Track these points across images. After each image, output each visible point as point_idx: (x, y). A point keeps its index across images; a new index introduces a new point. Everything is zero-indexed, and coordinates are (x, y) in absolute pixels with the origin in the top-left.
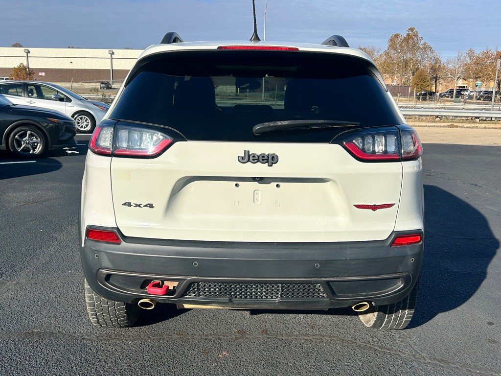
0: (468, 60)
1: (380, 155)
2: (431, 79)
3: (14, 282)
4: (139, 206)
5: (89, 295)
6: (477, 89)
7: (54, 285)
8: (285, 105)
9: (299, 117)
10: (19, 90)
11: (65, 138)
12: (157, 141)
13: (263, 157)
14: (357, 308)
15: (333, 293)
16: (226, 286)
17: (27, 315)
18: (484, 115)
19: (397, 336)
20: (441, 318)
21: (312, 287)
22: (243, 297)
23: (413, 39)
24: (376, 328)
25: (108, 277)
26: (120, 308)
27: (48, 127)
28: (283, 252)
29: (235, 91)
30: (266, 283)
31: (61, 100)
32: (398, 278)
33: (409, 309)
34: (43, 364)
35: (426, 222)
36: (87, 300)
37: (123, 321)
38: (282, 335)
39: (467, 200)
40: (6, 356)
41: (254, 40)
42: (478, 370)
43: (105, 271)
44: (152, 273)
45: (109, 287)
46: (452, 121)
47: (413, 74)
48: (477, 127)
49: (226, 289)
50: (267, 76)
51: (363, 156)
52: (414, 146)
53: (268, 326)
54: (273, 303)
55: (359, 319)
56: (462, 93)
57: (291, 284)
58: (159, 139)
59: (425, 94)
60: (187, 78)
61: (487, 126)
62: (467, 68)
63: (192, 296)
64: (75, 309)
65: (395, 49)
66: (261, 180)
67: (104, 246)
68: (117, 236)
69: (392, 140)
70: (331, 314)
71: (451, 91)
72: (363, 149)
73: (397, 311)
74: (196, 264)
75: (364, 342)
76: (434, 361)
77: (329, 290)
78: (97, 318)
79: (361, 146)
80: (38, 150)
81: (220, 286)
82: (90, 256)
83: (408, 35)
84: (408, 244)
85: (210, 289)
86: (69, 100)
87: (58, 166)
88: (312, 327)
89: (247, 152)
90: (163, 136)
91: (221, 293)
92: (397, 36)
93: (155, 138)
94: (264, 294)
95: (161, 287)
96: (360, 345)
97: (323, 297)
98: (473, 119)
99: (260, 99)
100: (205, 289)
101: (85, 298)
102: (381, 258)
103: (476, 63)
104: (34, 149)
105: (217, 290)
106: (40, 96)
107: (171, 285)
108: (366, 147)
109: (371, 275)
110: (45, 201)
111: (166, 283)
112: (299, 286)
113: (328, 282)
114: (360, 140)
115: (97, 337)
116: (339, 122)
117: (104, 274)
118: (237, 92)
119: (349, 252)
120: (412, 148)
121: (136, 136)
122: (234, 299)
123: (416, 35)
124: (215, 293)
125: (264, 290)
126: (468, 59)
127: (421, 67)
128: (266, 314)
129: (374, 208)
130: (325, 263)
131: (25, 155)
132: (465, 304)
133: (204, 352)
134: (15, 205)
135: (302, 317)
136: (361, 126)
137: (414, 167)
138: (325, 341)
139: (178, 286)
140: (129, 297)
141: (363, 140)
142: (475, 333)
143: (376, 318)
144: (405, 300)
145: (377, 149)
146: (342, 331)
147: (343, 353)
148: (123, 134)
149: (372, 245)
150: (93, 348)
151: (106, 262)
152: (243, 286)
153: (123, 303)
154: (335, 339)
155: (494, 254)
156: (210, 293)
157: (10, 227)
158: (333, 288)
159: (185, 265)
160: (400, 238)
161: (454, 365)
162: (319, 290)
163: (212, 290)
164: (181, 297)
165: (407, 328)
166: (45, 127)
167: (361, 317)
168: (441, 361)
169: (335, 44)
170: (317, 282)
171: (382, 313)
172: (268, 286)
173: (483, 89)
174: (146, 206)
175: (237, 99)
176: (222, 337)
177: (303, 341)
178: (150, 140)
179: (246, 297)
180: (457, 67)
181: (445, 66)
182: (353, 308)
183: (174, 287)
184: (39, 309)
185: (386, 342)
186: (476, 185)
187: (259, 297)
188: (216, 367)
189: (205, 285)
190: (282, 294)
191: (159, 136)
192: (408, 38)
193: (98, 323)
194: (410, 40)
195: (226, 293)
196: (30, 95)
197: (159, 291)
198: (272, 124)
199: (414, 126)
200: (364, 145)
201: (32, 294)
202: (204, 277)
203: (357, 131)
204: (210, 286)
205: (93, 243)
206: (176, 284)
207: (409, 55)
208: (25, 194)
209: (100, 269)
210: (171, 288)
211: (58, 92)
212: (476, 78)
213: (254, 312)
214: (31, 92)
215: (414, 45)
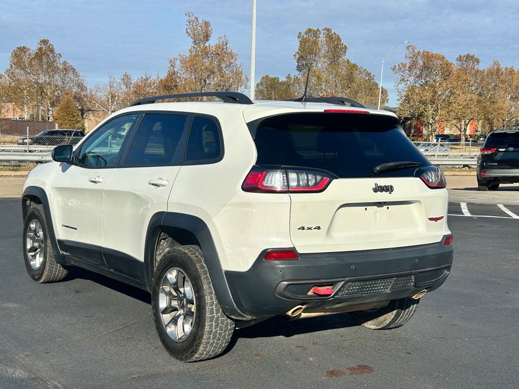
4: (310, 229)
13: (386, 187)
23: (48, 55)
25: (287, 287)
30: (387, 277)
32: (447, 267)
43: (286, 283)
57: (400, 277)
63: (339, 296)
65: (22, 69)
68: (294, 254)
73: (410, 306)
74: (353, 268)
83: (40, 49)
85: (353, 288)
89: (376, 184)
91: (358, 290)
92: (23, 50)
94: (382, 287)
100: (350, 288)
105: (357, 287)
113: (419, 273)
119: (429, 250)
123: (52, 51)
124: (355, 290)
125: (383, 284)
126: (123, 87)
129: (436, 219)
130: (421, 259)
151: (289, 275)
156: (352, 291)
158: (419, 278)
162: (412, 280)
171: (400, 310)
172: (387, 281)
174: (315, 228)
180: (110, 96)
181: (92, 96)
187: (378, 291)
189: (352, 285)
190: (392, 286)
192: (40, 55)
195: (361, 290)
202: (356, 277)
204: (355, 284)
209: (282, 281)
215: (50, 65)
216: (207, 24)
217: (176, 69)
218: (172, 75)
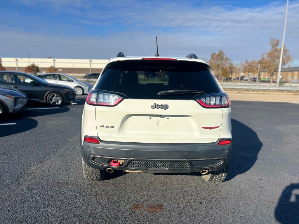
0: (246, 64)
1: (213, 105)
2: (230, 72)
3: (50, 160)
4: (108, 127)
5: (84, 166)
6: (250, 77)
7: (68, 162)
8: (169, 84)
9: (176, 88)
10: (52, 77)
11: (71, 98)
12: (115, 99)
13: (162, 106)
14: (202, 172)
15: (193, 166)
16: (145, 162)
17: (56, 175)
18: (253, 88)
19: (219, 185)
20: (238, 177)
21: (183, 163)
22: (153, 167)
23: (222, 55)
24: (210, 181)
25: (94, 158)
26: (98, 171)
27: (64, 93)
28: (171, 147)
29: (144, 77)
30: (163, 161)
31: (69, 81)
32: (221, 159)
33: (225, 173)
34: (64, 196)
35: (232, 135)
36: (83, 168)
37: (99, 177)
38: (169, 184)
39: (247, 125)
40: (47, 193)
41: (157, 55)
42: (256, 200)
43: (92, 156)
44: (113, 157)
45: (94, 163)
46: (239, 91)
47: (222, 70)
48: (250, 93)
49: (145, 164)
50: (160, 71)
51: (206, 106)
52: (227, 101)
53: (162, 180)
54: (166, 170)
55: (202, 177)
56: (243, 78)
57: (174, 162)
58: (117, 98)
59: (227, 79)
60: (126, 72)
61: (255, 92)
62: (245, 68)
63: (130, 167)
64: (77, 172)
65: (214, 60)
66: (161, 116)
67: (92, 145)
68: (98, 140)
69: (218, 99)
70: (190, 175)
71: (238, 78)
72: (206, 103)
73: (219, 174)
74: (132, 153)
75: (205, 188)
76: (236, 196)
77: (191, 164)
78: (87, 176)
79: (204, 101)
80: (60, 102)
81: (143, 162)
82: (86, 149)
83: (219, 53)
84: (225, 144)
85: (138, 164)
86: (72, 81)
87: (68, 110)
88: (182, 181)
89: (155, 104)
90: (119, 97)
91: (143, 165)
92: (214, 54)
93: (115, 98)
94: (162, 166)
95: (117, 163)
96: (203, 189)
97: (188, 167)
98: (248, 90)
99: (156, 81)
100: (136, 164)
101: (82, 168)
102: (213, 150)
103: (249, 66)
104: (58, 102)
105: (141, 164)
106: (60, 79)
107: (121, 162)
108: (207, 102)
109: (209, 158)
110: (63, 125)
111: (119, 161)
112: (177, 163)
113: (190, 161)
114: (204, 99)
115: (87, 185)
116: (195, 91)
117: (92, 157)
118: (145, 78)
119: (199, 147)
120: (226, 102)
121: (106, 97)
122: (149, 168)
123: (223, 53)
124: (141, 165)
125: (162, 164)
127: (225, 67)
128: (161, 175)
129: (210, 128)
130: (189, 152)
131: (54, 105)
132: (249, 171)
133: (135, 192)
134: (50, 126)
135: (177, 176)
136: (204, 93)
137: (227, 111)
138: (188, 187)
139: (124, 162)
140: (102, 167)
141: (205, 98)
142: (254, 184)
143: (210, 177)
144: (223, 169)
145: (211, 103)
146: (195, 183)
147: (196, 192)
148: (101, 96)
149: (210, 144)
150: (85, 190)
151: (93, 152)
152: (153, 163)
153: (99, 170)
154: (192, 186)
155: (260, 149)
156: (138, 165)
157: (48, 136)
158: (193, 163)
159: (127, 153)
160: (222, 141)
161: (245, 198)
162: (186, 164)
163: (139, 164)
164: (125, 167)
165: (223, 181)
166: (63, 93)
167: (203, 176)
168: (239, 196)
169: (191, 57)
170: (185, 161)
171: (213, 175)
172: (164, 163)
173: (252, 77)
174: (111, 127)
175: (145, 81)
176: (142, 185)
177: (178, 187)
178: (112, 98)
179: (154, 167)
180: (241, 67)
181: (235, 67)
182: (201, 172)
183: (122, 163)
184: (61, 172)
185: (214, 187)
186: (251, 118)
187: (160, 167)
188: (140, 198)
189: (136, 162)
190: (170, 166)
191: (117, 97)
192: (219, 55)
193: (88, 178)
194: (220, 56)
195: (145, 166)
196: (56, 79)
197: (116, 164)
198: (166, 92)
199: (227, 93)
200: (206, 101)
201: (58, 166)
202: (136, 158)
203: (203, 95)
204: (138, 162)
205: (87, 143)
206: (123, 161)
207: (220, 62)
208: (54, 122)
209: (90, 155)
210: (121, 163)
211: (68, 78)
212: (249, 72)
213: (156, 174)
214: (56, 77)
215: (222, 58)
216: (278, 40)
217: (264, 57)
218: (263, 59)
